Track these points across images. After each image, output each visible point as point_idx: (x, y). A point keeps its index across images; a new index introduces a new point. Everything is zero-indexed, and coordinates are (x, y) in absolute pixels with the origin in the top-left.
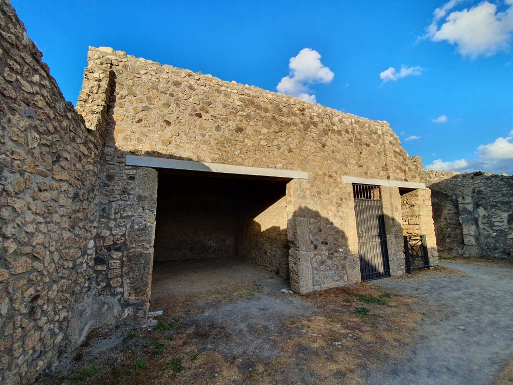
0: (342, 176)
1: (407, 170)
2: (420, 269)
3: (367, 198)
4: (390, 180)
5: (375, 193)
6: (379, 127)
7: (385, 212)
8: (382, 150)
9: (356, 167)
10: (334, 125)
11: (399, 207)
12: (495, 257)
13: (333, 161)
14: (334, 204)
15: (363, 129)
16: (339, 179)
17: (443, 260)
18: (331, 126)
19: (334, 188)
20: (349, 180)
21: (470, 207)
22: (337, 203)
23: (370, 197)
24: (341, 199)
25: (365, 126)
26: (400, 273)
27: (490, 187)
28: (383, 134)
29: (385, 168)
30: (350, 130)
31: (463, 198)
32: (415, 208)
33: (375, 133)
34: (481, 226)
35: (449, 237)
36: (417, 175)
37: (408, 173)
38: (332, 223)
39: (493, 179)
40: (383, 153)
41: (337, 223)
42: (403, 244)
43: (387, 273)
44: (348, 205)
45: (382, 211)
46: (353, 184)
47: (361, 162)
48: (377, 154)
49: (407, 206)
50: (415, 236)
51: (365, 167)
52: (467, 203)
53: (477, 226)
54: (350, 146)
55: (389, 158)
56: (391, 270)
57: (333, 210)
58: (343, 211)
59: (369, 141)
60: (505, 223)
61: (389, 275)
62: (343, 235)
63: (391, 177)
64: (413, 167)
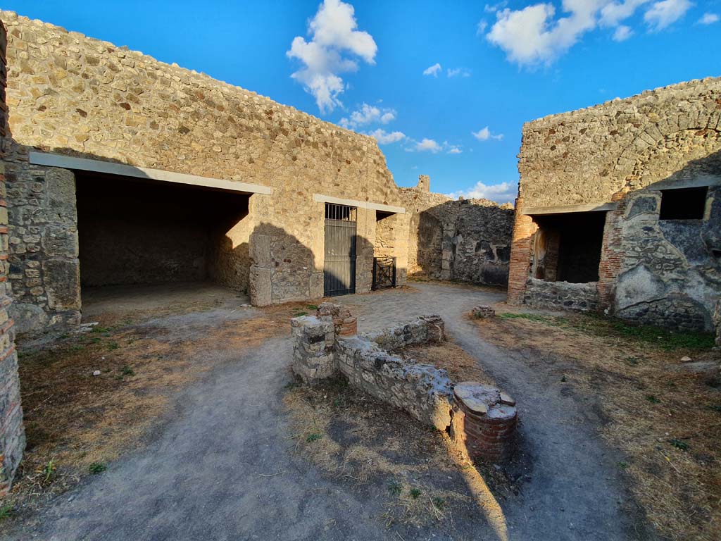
0: (314, 194)
1: (389, 193)
2: (386, 287)
3: (341, 219)
4: (368, 202)
6: (365, 143)
7: (358, 233)
8: (364, 169)
9: (331, 185)
10: (310, 135)
11: (374, 230)
12: (462, 281)
13: (305, 177)
14: (301, 222)
15: (346, 143)
16: (310, 198)
17: (414, 282)
18: (305, 136)
19: (304, 206)
20: (321, 200)
21: (451, 234)
22: (305, 222)
24: (310, 218)
25: (347, 140)
26: (365, 290)
28: (368, 152)
29: (365, 189)
30: (329, 143)
31: (448, 225)
32: (393, 231)
33: (360, 149)
34: (457, 253)
36: (398, 199)
37: (390, 196)
38: (298, 242)
39: (474, 209)
40: (365, 173)
41: (303, 241)
42: (372, 265)
43: (352, 290)
44: (317, 224)
45: (356, 232)
46: (327, 204)
47: (338, 180)
48: (358, 174)
51: (341, 186)
52: (450, 230)
53: (454, 252)
54: (327, 161)
55: (370, 179)
56: (356, 288)
57: (300, 229)
58: (311, 231)
59: (350, 158)
60: (474, 250)
61: (355, 293)
62: (309, 254)
63: (369, 199)
64: (396, 190)
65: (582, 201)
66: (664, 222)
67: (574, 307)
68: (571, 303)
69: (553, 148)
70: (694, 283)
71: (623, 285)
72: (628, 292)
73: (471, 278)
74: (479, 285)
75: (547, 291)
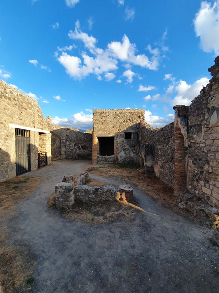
0: (9, 124)
1: (43, 124)
2: (44, 166)
3: (23, 136)
4: (35, 128)
5: (27, 133)
6: (32, 102)
7: (31, 143)
8: (33, 113)
9: (18, 120)
10: (7, 94)
11: (38, 141)
12: (69, 158)
13: (4, 114)
14: (3, 138)
15: (24, 100)
16: (7, 125)
17: (53, 161)
18: (4, 93)
19: (4, 130)
20: (13, 126)
21: (64, 141)
22: (5, 138)
23: (25, 135)
24: (8, 136)
25: (25, 99)
26: (35, 169)
27: (71, 134)
28: (34, 105)
29: (33, 122)
30: (16, 99)
31: (63, 137)
32: (45, 141)
33: (30, 104)
34: (67, 148)
35: (57, 152)
36: (47, 127)
37: (44, 126)
38: (1, 149)
39: (72, 132)
40: (33, 115)
41: (4, 148)
42: (38, 157)
43: (29, 169)
44: (11, 139)
45: (30, 142)
46: (16, 129)
47: (21, 117)
48: (30, 115)
49: (42, 140)
50: (43, 153)
51: (23, 120)
52: (64, 139)
53: (66, 148)
54: (16, 108)
55: (36, 118)
56: (31, 169)
57: (2, 142)
58: (8, 143)
59: (26, 107)
60: (73, 147)
61: (30, 171)
62: (7, 155)
63: (36, 127)
64: (46, 124)
65: (109, 134)
66: (125, 140)
67: (110, 162)
68: (109, 161)
69: (102, 118)
70: (131, 153)
71: (119, 155)
72: (120, 157)
73: (73, 157)
74: (76, 159)
75: (103, 159)
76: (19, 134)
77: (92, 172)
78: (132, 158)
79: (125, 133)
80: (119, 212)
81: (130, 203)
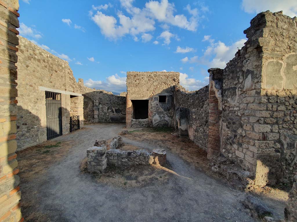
1: (75, 87)
2: (76, 130)
3: (54, 99)
5: (58, 96)
6: (63, 63)
7: (62, 106)
8: (63, 75)
9: (48, 82)
10: (36, 55)
11: (69, 104)
12: (103, 122)
13: (33, 77)
14: (32, 102)
16: (36, 88)
17: (86, 125)
19: (33, 93)
20: (43, 89)
21: (97, 104)
22: (34, 102)
24: (38, 99)
25: (55, 61)
26: (67, 133)
27: (104, 97)
28: (65, 67)
29: (64, 85)
30: (46, 61)
31: (96, 101)
32: (77, 104)
33: (61, 66)
34: (100, 111)
35: (90, 115)
36: (79, 90)
37: (75, 89)
38: (30, 113)
39: (105, 95)
40: (64, 77)
41: (34, 112)
42: (69, 120)
43: (61, 133)
44: (41, 103)
46: (46, 92)
47: (51, 80)
48: (61, 77)
49: (74, 103)
50: (75, 116)
51: (53, 83)
52: (97, 103)
53: (99, 111)
54: (45, 70)
55: (67, 81)
56: (63, 133)
57: (32, 106)
58: (38, 106)
59: (57, 69)
60: (106, 110)
61: (62, 135)
62: (37, 119)
63: (67, 90)
64: (77, 86)
65: (143, 97)
66: (160, 103)
67: (144, 126)
68: (143, 125)
69: (136, 81)
70: (166, 117)
71: (154, 119)
72: (155, 120)
73: (106, 120)
74: (110, 123)
75: (137, 122)
76: (50, 97)
77: (125, 135)
78: (167, 121)
79: (160, 96)
80: (152, 176)
81: (163, 166)
